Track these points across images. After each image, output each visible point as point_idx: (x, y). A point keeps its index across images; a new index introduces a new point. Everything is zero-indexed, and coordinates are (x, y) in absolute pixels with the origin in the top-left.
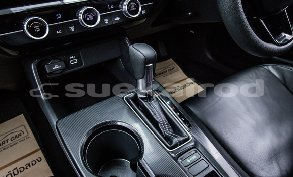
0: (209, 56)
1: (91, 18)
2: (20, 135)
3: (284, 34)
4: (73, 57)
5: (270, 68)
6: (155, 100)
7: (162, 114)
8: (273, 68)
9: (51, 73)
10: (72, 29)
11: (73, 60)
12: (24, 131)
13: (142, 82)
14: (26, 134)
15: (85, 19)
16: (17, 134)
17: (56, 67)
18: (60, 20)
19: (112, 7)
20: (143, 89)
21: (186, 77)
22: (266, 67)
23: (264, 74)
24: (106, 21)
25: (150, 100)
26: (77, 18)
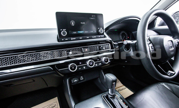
0: (132, 77)
1: (91, 64)
2: (55, 106)
3: (169, 71)
4: (82, 77)
5: (164, 84)
6: (116, 98)
7: (120, 106)
8: (165, 84)
9: (73, 83)
10: (84, 68)
11: (82, 78)
12: (57, 105)
13: (111, 90)
14: (57, 106)
15: (89, 64)
16: (53, 106)
17: (76, 81)
18: (81, 65)
19: (99, 60)
20: (111, 93)
21: (123, 85)
22: (161, 84)
23: (161, 87)
24: (96, 65)
25: (114, 98)
26: (87, 64)
